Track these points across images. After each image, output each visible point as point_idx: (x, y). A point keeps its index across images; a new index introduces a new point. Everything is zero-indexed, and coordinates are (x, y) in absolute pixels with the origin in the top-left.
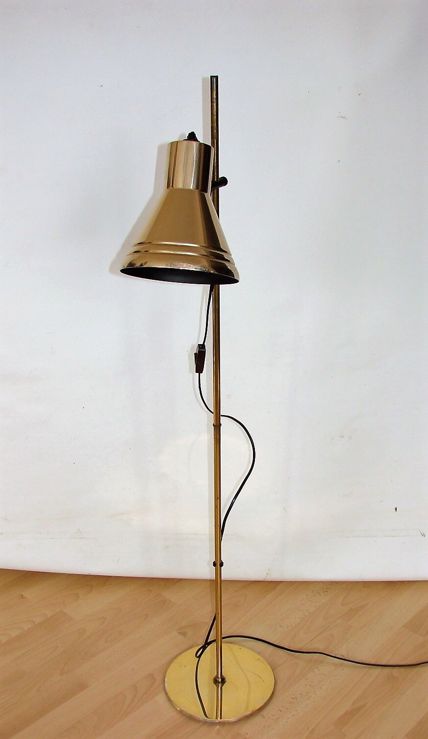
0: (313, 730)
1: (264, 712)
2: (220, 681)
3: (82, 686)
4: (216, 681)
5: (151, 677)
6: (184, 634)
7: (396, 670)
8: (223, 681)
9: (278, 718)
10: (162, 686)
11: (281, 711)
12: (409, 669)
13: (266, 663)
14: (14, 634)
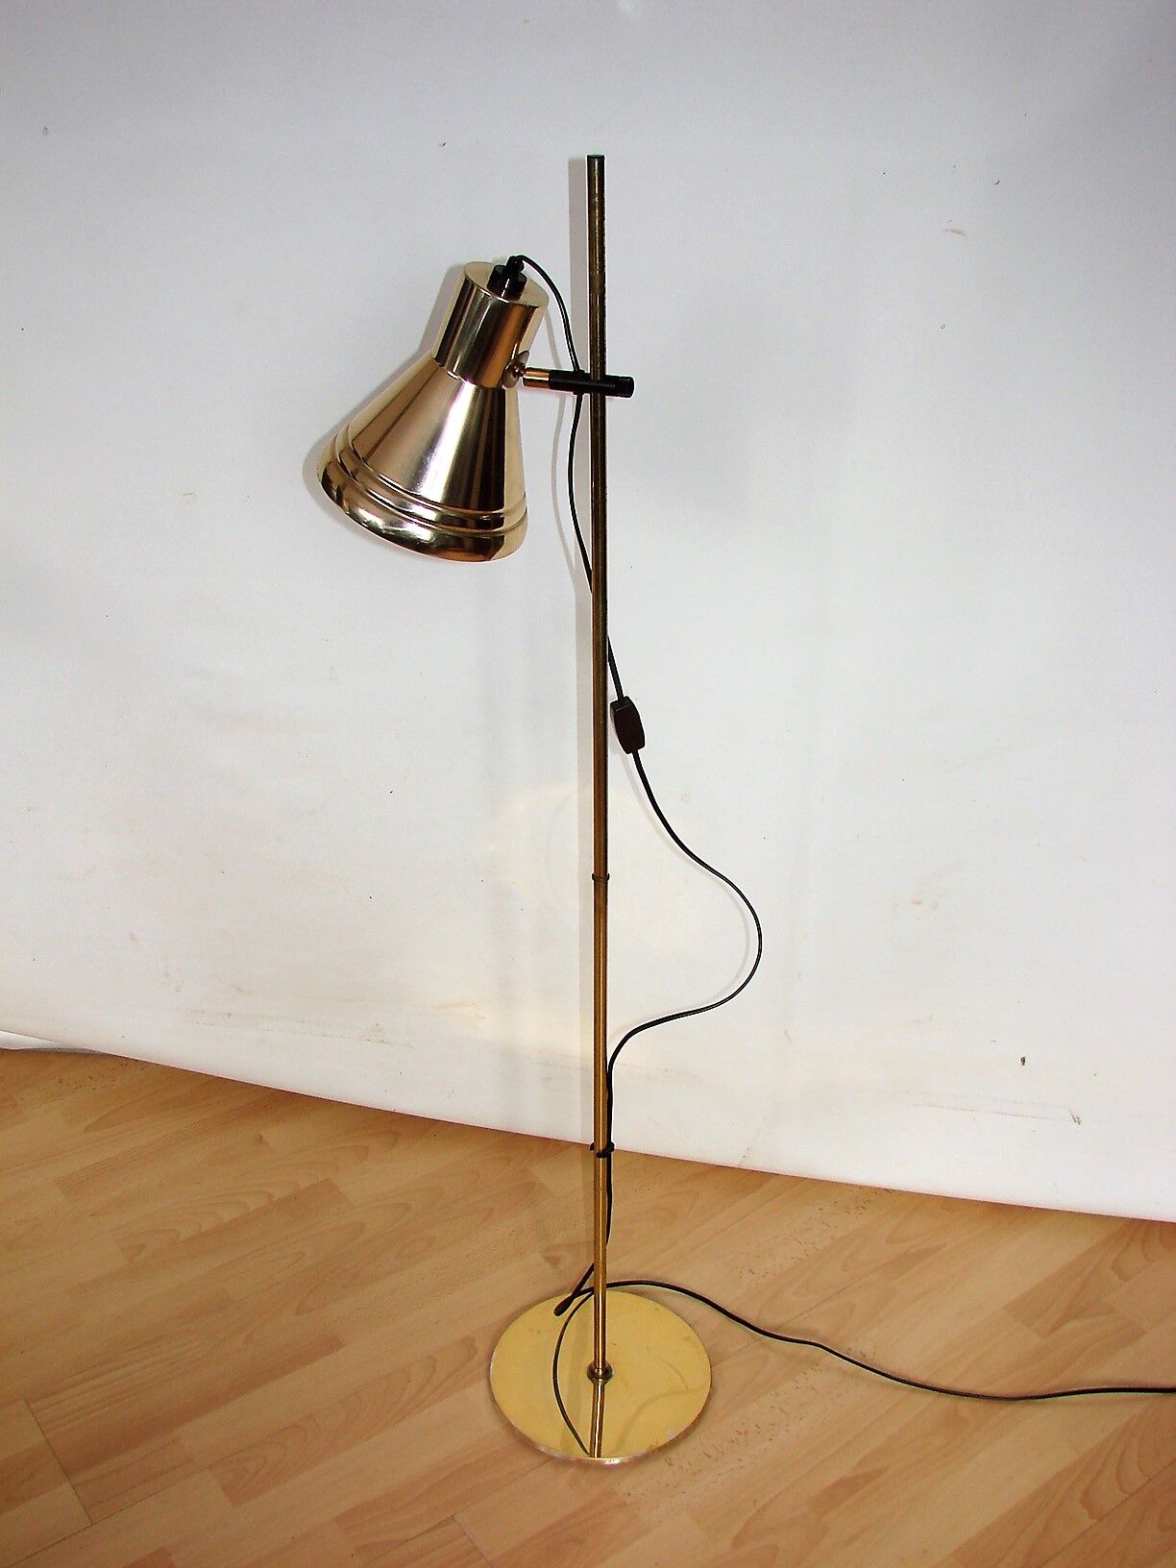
0: (764, 1508)
1: (673, 1454)
2: (600, 1373)
3: (331, 1344)
4: (592, 1374)
5: (469, 1343)
6: (554, 1261)
7: (965, 1402)
8: (607, 1374)
9: (699, 1470)
10: (484, 1366)
11: (709, 1456)
12: (996, 1406)
13: (701, 1348)
14: (227, 1215)
